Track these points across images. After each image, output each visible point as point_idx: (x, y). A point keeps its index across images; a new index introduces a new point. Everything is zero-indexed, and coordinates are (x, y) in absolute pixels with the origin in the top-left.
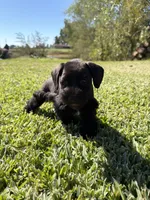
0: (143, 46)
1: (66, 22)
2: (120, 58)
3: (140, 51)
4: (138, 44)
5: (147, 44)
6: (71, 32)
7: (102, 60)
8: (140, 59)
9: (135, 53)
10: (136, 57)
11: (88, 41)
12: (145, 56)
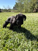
0: (36, 9)
1: (16, 3)
2: (30, 12)
3: (35, 10)
4: (35, 9)
5: (37, 9)
6: (17, 5)
7: (25, 13)
8: (35, 13)
9: (34, 11)
10: (34, 12)
11: (22, 8)
12: (36, 12)
